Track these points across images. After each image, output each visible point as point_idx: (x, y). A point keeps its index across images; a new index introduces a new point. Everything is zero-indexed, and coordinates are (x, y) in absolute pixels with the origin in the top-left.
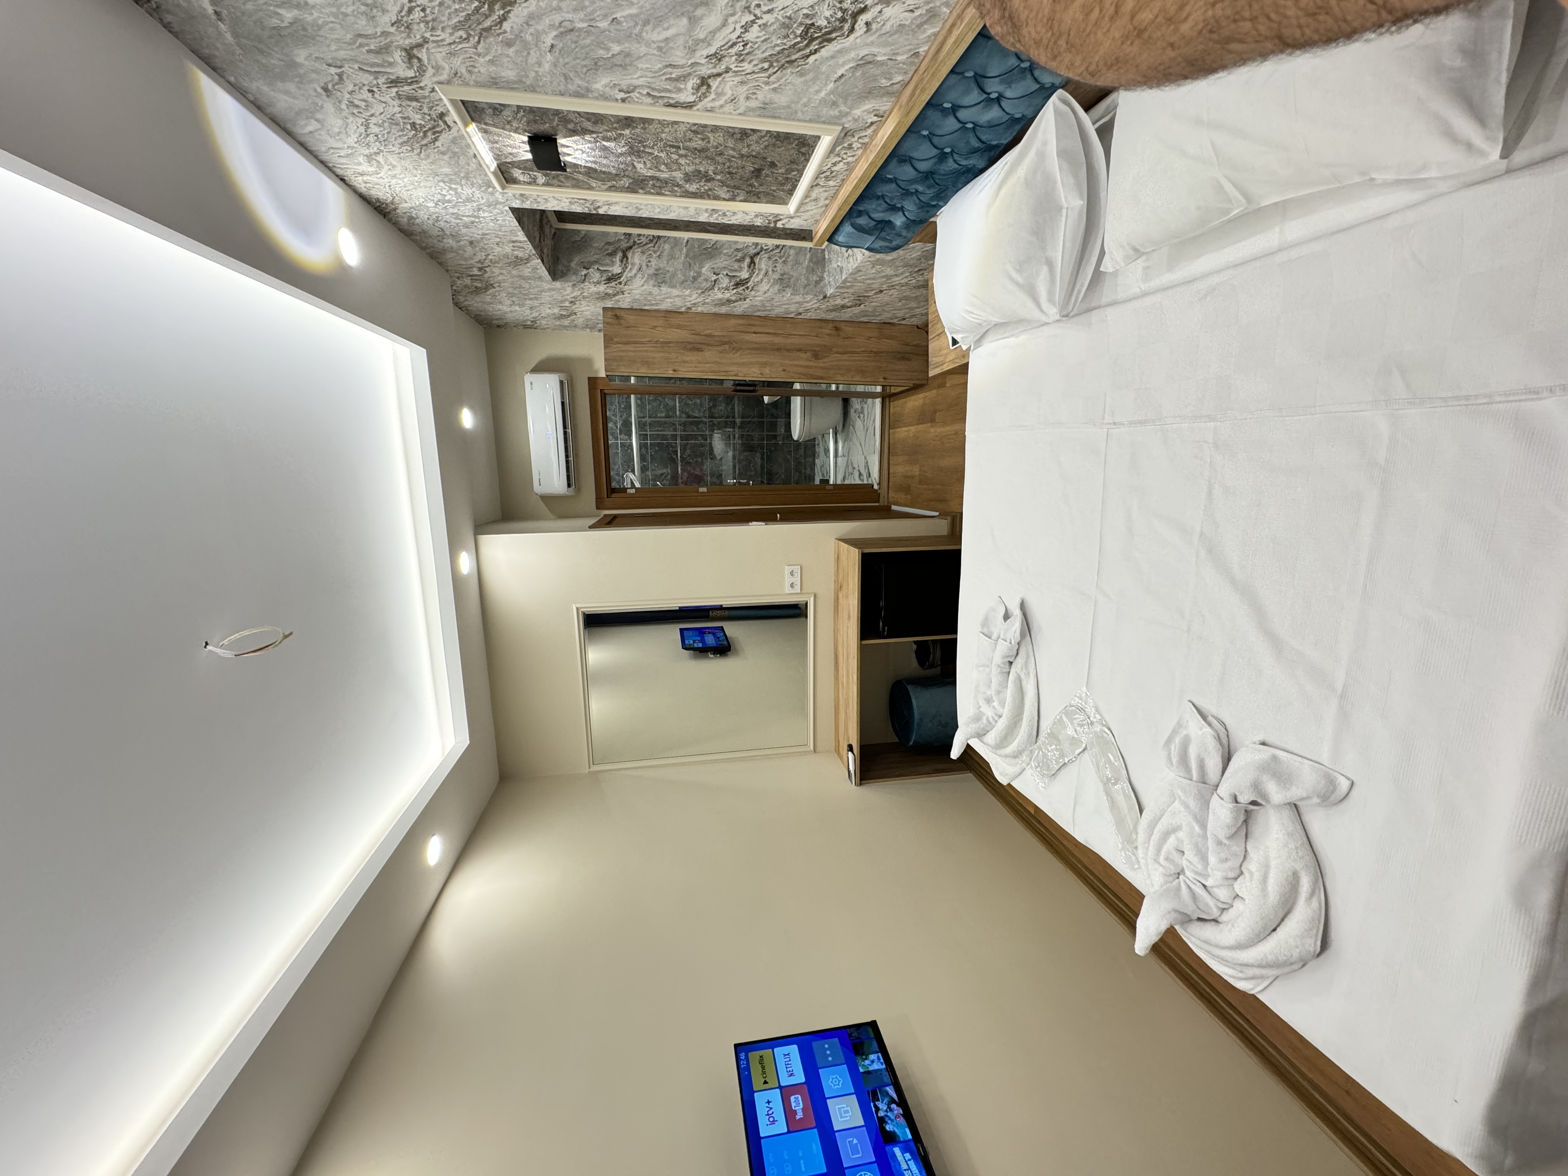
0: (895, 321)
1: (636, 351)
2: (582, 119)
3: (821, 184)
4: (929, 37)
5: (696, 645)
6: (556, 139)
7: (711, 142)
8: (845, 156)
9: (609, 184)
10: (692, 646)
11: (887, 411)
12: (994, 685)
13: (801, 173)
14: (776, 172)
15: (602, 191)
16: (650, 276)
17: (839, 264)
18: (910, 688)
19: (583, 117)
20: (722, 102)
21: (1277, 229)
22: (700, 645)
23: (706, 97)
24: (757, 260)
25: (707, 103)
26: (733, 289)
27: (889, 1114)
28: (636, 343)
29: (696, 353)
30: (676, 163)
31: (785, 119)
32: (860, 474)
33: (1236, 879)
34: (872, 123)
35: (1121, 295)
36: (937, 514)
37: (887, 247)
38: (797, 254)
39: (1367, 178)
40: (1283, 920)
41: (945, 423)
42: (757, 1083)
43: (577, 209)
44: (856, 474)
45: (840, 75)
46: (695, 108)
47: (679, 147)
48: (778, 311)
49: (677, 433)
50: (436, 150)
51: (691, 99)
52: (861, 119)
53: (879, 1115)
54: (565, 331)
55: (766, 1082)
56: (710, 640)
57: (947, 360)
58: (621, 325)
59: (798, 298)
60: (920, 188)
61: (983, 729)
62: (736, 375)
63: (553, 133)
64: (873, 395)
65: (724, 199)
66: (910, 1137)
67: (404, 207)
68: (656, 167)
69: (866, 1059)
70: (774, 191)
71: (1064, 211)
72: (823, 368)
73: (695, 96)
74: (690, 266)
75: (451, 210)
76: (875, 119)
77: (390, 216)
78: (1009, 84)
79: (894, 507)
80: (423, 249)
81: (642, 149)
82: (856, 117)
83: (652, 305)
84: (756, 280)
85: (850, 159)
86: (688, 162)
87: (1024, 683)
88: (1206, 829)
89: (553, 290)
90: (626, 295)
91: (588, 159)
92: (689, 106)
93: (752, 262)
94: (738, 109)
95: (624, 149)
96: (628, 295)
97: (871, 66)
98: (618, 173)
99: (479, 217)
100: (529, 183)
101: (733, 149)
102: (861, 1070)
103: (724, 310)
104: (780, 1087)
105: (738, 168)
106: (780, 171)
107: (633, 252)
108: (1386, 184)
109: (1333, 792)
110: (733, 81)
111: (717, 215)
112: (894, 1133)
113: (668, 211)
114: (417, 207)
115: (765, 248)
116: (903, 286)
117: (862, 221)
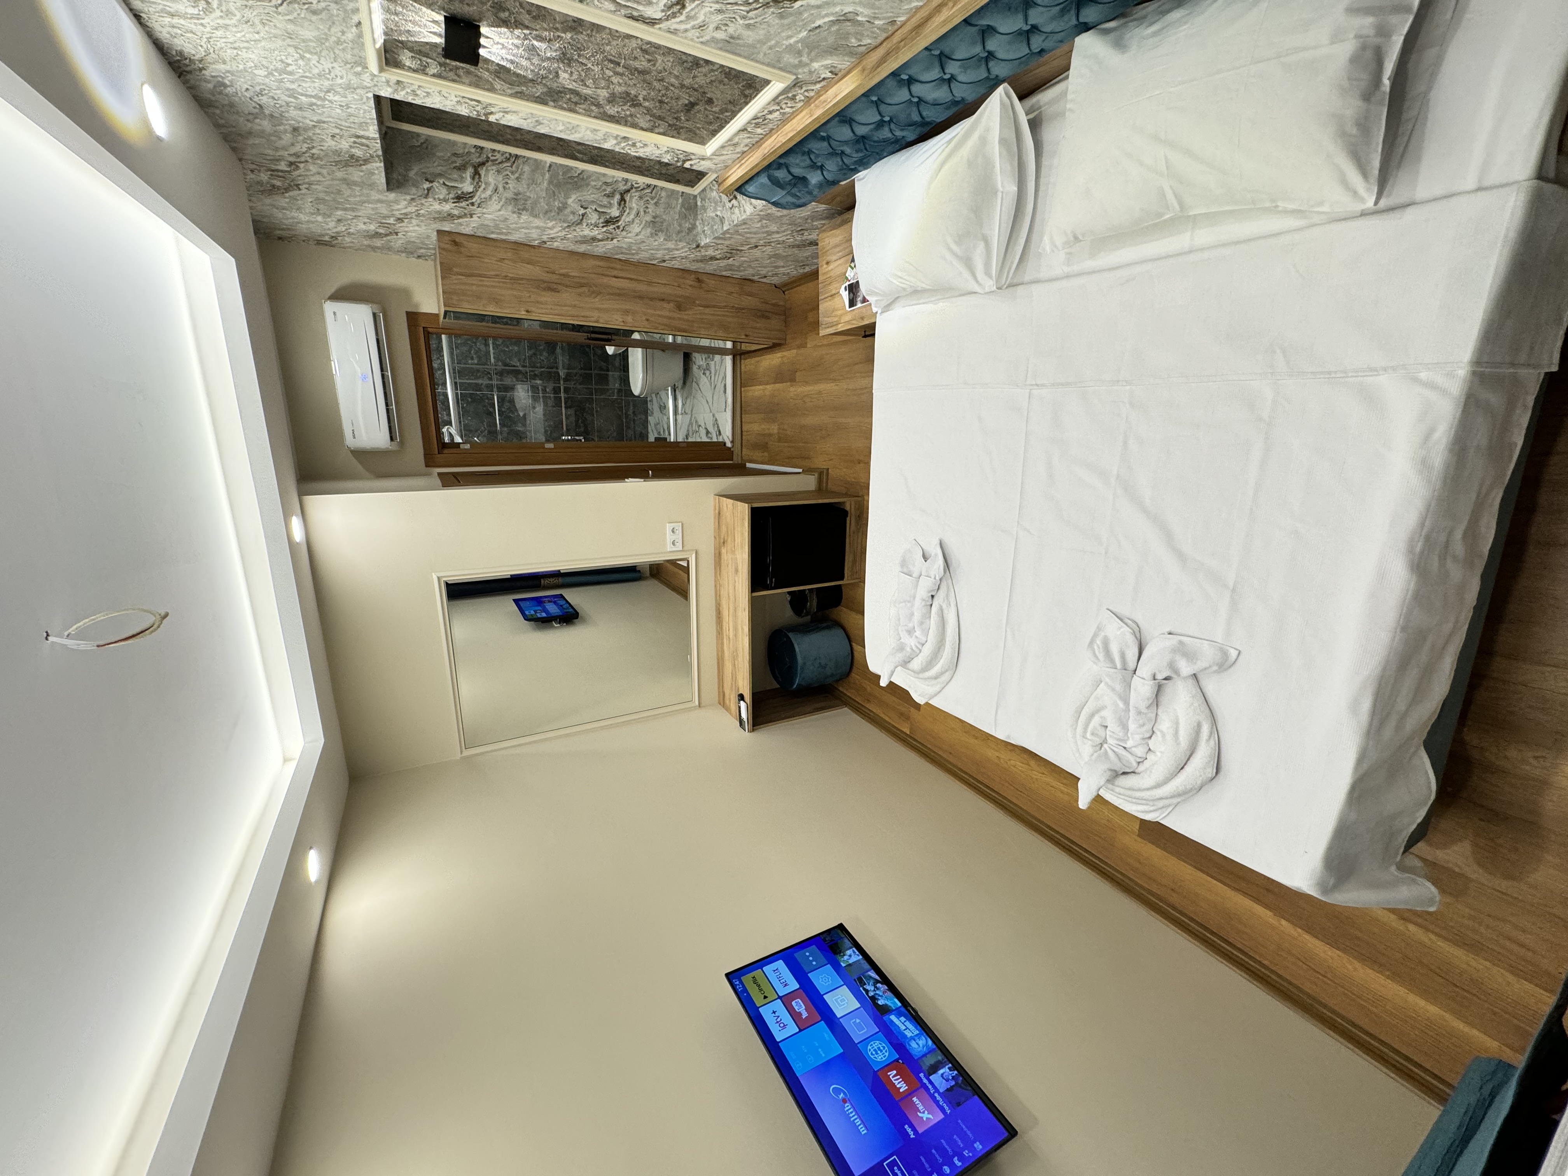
0: (756, 278)
1: (482, 286)
2: (521, 10)
3: (749, 129)
4: (911, 9)
5: (539, 615)
6: (479, 27)
7: (658, 65)
8: (784, 106)
9: (518, 89)
10: (535, 617)
11: (739, 369)
12: (917, 617)
13: (734, 114)
14: (709, 109)
15: (506, 95)
16: (508, 201)
17: (718, 213)
18: (791, 635)
19: (523, 9)
20: (688, 26)
21: (1189, 234)
22: (544, 615)
23: (675, 17)
24: (627, 198)
25: (673, 24)
26: (603, 227)
27: (877, 992)
28: (480, 276)
29: (550, 293)
30: (608, 80)
31: (745, 57)
32: (708, 432)
33: (1150, 737)
34: (824, 79)
35: (1044, 274)
36: (800, 470)
37: (793, 203)
38: (668, 196)
39: (1274, 205)
40: (1188, 759)
41: (806, 383)
42: (758, 1000)
43: (463, 111)
44: (703, 432)
45: (817, 25)
46: (657, 26)
47: (618, 64)
48: (643, 256)
49: (493, 382)
50: (306, 6)
51: (659, 15)
52: (816, 73)
53: (870, 995)
54: (372, 253)
55: (765, 997)
56: (553, 609)
57: (842, 321)
58: (461, 253)
59: (671, 245)
60: (848, 150)
61: (909, 657)
62: (597, 322)
63: (477, 18)
64: (723, 352)
65: (642, 129)
66: (899, 1004)
67: (215, 69)
68: (582, 81)
69: (844, 955)
70: (699, 128)
71: (1000, 194)
72: (688, 321)
73: (664, 14)
74: (554, 195)
75: (288, 85)
76: (829, 75)
77: (189, 77)
78: (965, 69)
79: (749, 465)
80: (217, 126)
81: (576, 57)
82: (813, 70)
83: (502, 233)
84: (627, 220)
85: (788, 110)
86: (621, 81)
87: (945, 612)
88: (1129, 704)
89: (381, 201)
90: (475, 218)
91: (505, 56)
92: (652, 22)
93: (623, 200)
94: (702, 37)
95: (554, 54)
96: (477, 219)
97: (849, 24)
98: (535, 79)
99: (324, 99)
100: (415, 71)
101: (677, 77)
102: (843, 965)
103: (582, 248)
104: (780, 998)
105: (672, 98)
106: (714, 109)
107: (487, 169)
108: (1286, 212)
109: (1226, 661)
110: (711, 7)
111: (625, 144)
112: (886, 1005)
113: (573, 131)
114: (241, 71)
115: (636, 186)
116: (779, 244)
117: (781, 174)
